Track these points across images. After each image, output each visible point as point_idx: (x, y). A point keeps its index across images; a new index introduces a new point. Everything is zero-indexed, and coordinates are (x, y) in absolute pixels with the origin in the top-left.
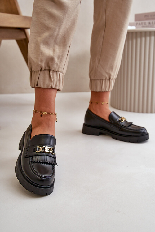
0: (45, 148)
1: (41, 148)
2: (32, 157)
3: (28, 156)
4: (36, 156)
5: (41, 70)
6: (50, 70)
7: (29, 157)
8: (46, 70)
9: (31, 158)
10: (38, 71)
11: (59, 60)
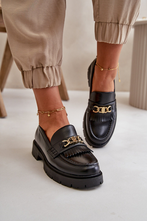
1: (68, 141)
4: (66, 151)
5: (33, 69)
6: (43, 67)
8: (38, 68)
10: (30, 71)
11: (51, 54)
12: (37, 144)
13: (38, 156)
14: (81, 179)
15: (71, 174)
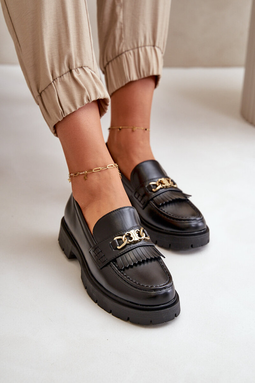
0: (130, 234)
1: (123, 238)
2: (115, 260)
3: (106, 263)
4: (120, 256)
7: (109, 263)
9: (114, 264)
12: (68, 228)
13: (71, 252)
14: (144, 312)
15: (128, 301)
